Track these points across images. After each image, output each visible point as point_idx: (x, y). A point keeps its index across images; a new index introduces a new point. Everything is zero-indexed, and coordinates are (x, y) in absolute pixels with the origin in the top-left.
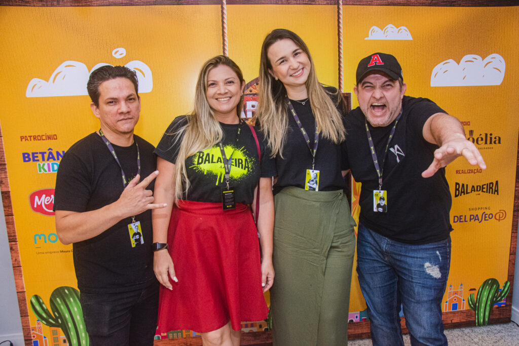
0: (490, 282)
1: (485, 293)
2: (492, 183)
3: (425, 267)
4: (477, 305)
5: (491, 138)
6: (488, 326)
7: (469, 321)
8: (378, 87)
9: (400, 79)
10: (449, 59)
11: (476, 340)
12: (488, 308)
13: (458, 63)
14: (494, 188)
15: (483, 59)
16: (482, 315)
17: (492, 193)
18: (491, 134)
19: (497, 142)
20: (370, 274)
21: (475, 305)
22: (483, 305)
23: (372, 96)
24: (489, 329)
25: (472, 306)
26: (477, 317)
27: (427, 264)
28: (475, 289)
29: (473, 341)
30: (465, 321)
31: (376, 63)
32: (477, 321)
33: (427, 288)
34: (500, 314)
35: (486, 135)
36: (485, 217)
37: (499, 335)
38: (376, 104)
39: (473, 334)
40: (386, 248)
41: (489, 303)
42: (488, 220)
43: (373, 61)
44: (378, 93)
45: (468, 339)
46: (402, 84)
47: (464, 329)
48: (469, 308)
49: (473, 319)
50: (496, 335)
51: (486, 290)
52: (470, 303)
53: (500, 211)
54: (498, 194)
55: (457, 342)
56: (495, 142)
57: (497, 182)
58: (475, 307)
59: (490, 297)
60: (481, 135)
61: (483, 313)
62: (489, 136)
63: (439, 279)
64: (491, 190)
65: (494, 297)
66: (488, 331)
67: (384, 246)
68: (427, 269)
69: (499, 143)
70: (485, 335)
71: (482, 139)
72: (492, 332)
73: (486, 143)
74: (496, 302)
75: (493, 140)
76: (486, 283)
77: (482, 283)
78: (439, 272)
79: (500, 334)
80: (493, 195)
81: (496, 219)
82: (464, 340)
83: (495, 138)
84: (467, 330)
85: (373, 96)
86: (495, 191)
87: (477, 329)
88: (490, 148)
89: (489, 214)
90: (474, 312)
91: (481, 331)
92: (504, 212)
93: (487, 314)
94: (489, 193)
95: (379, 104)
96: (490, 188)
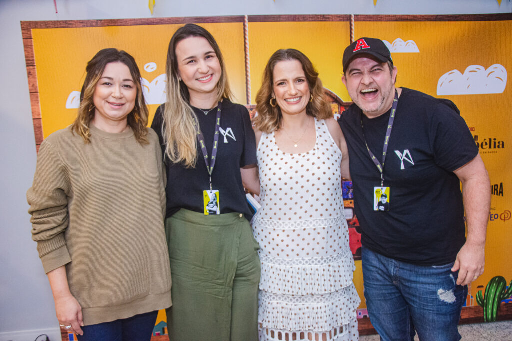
0: (497, 279)
1: (493, 290)
2: (497, 185)
3: (439, 293)
4: (485, 301)
5: (495, 143)
6: (496, 322)
7: (478, 317)
8: (366, 72)
9: (389, 62)
10: (454, 69)
11: (485, 335)
12: (496, 305)
13: (463, 73)
14: (499, 189)
15: (486, 69)
16: (490, 311)
17: (497, 194)
18: (495, 139)
19: (501, 146)
20: (379, 300)
21: (483, 302)
22: (491, 301)
23: (360, 82)
24: (497, 325)
25: (480, 302)
26: (485, 313)
27: (440, 291)
28: (482, 286)
29: (482, 336)
30: (473, 316)
31: (361, 47)
32: (485, 317)
33: (442, 314)
34: (508, 310)
35: (491, 140)
36: (491, 217)
37: (507, 330)
38: (367, 91)
39: (482, 329)
40: (395, 272)
41: (497, 299)
42: (493, 220)
43: (359, 45)
44: (367, 80)
45: (478, 334)
46: (392, 67)
47: (473, 325)
48: (477, 304)
49: (481, 315)
50: (504, 330)
51: (494, 287)
52: (479, 299)
53: (505, 211)
54: (503, 195)
55: (467, 337)
56: (499, 147)
57: (502, 184)
58: (483, 303)
59: (498, 293)
60: (485, 140)
61: (491, 309)
62: (493, 141)
63: (454, 302)
64: (496, 191)
65: (501, 293)
66: (496, 327)
67: (392, 270)
68: (440, 296)
69: (503, 147)
70: (493, 330)
71: (486, 144)
72: (500, 327)
73: (490, 147)
74: (504, 299)
75: (497, 144)
76: (493, 280)
77: (489, 280)
78: (454, 296)
79: (509, 329)
80: (498, 196)
81: (501, 218)
82: (474, 334)
83: (499, 143)
84: (476, 326)
85: (363, 82)
86: (500, 192)
87: (486, 325)
88: (495, 152)
89: (494, 214)
90: (482, 308)
91: (490, 326)
92: (509, 213)
93: (495, 310)
94: (495, 194)
95: (370, 90)
96: (495, 189)
